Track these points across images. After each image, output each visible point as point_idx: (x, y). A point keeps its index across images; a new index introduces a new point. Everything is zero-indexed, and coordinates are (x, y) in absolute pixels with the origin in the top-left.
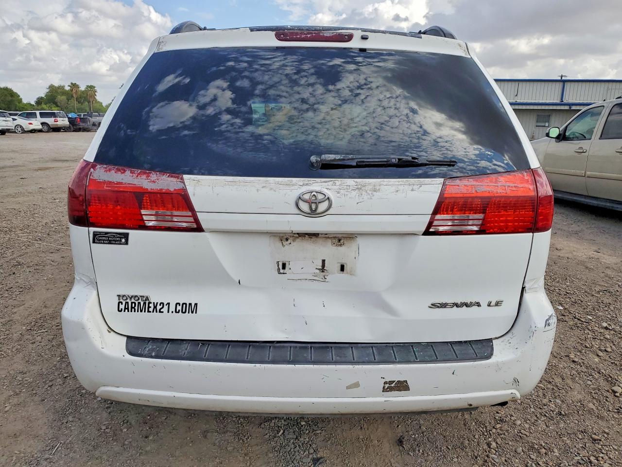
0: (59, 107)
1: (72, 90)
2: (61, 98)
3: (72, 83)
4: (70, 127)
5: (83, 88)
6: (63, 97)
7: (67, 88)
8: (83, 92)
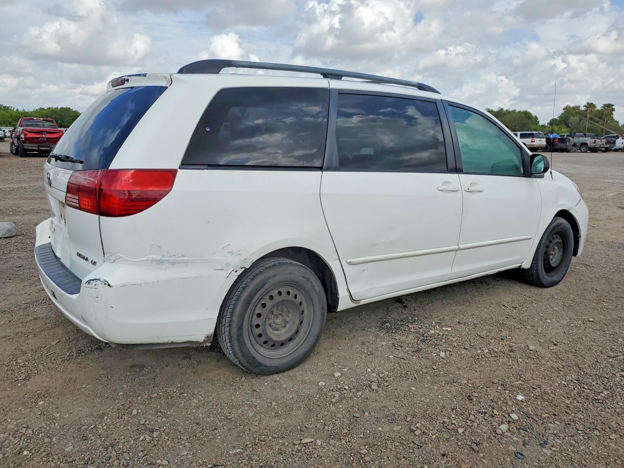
0: (570, 127)
1: (586, 110)
2: (574, 119)
3: (588, 103)
4: (546, 146)
5: (599, 107)
6: (576, 118)
7: (582, 108)
8: (599, 112)
